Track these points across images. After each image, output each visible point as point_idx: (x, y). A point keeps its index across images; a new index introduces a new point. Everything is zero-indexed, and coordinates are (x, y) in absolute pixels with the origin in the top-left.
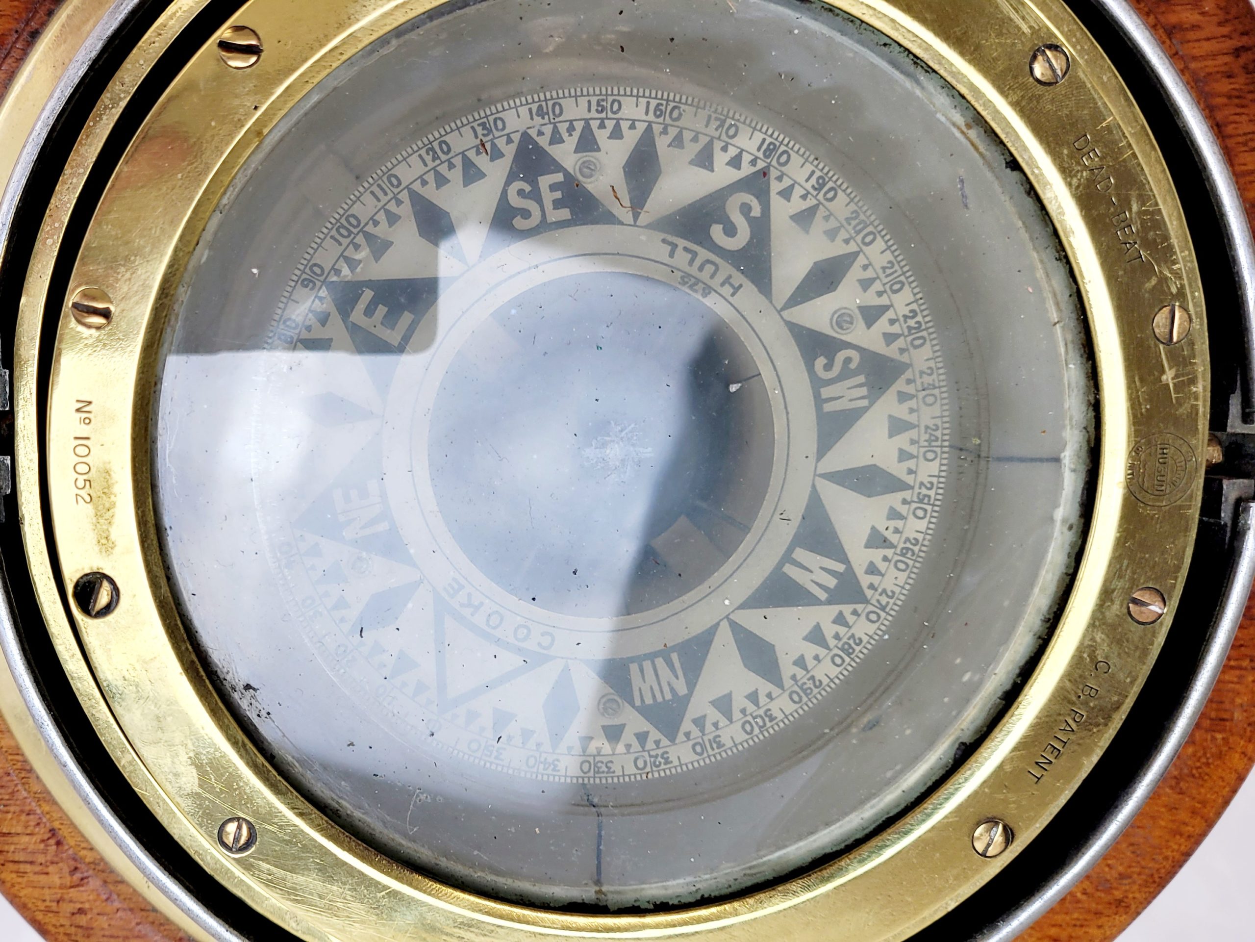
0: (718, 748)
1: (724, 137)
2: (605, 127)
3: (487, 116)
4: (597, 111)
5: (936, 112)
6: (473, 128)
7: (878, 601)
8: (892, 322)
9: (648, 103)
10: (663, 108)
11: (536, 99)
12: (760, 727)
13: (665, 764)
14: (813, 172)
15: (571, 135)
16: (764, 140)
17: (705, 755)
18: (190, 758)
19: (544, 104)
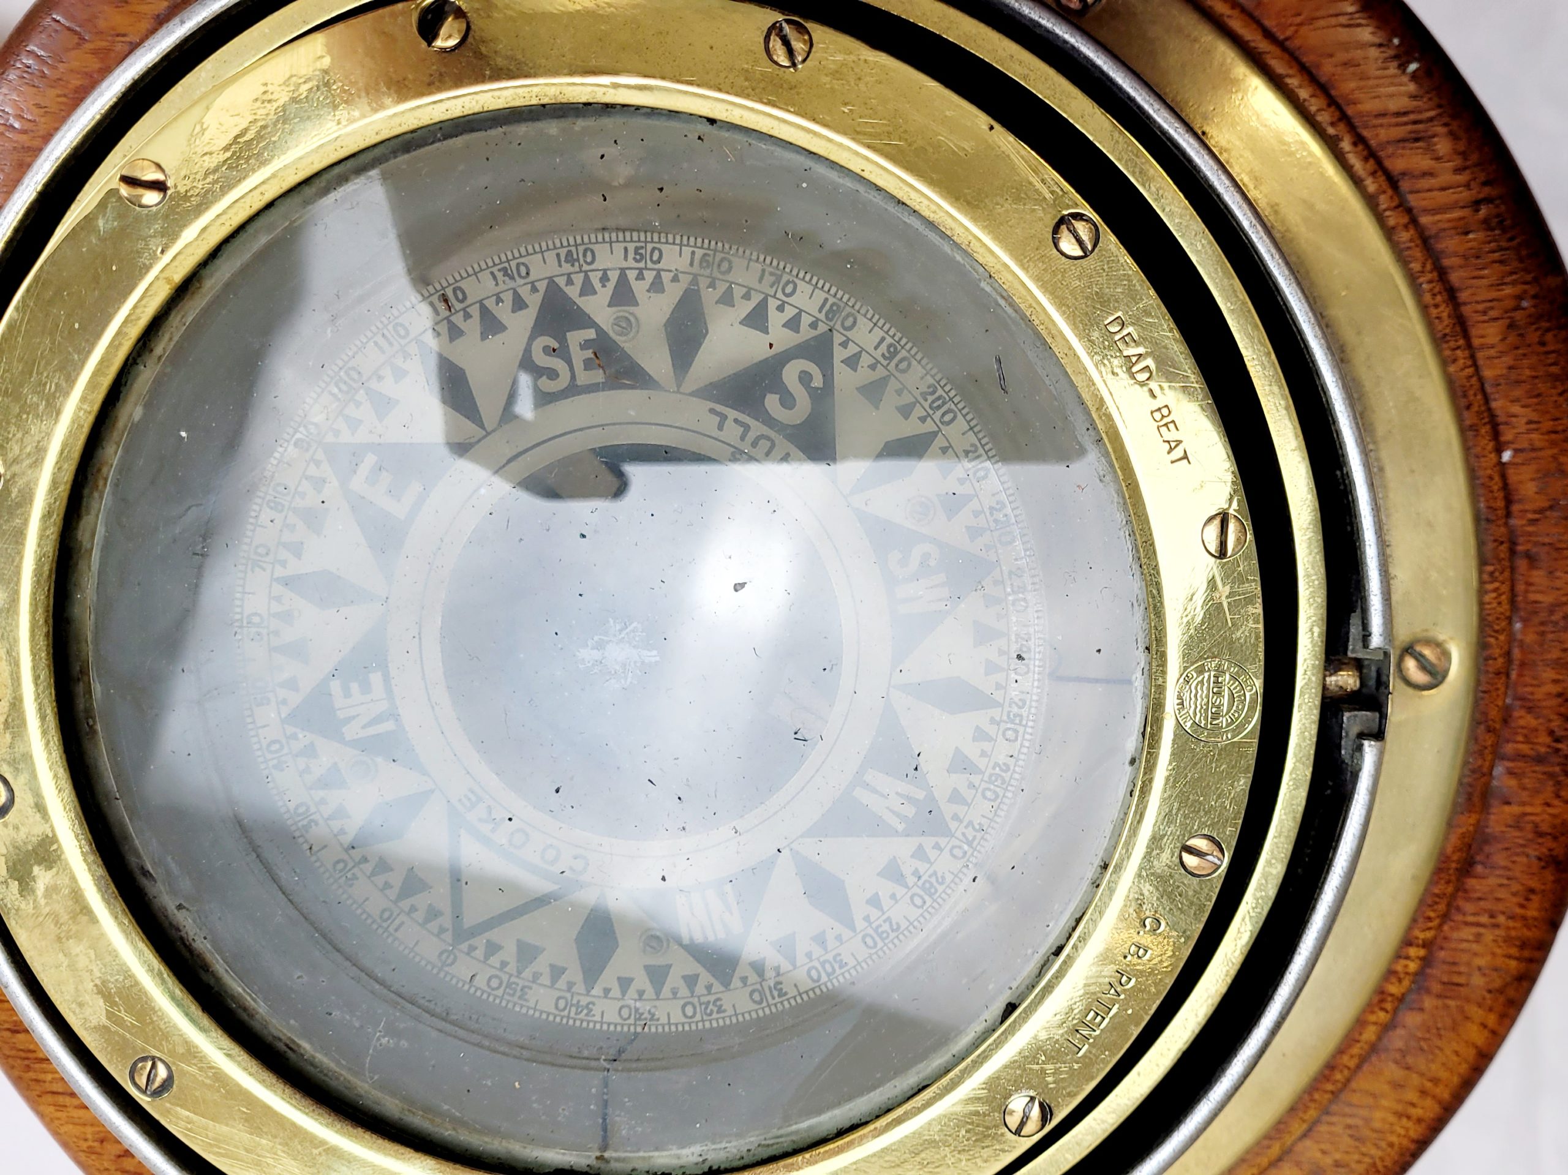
0: (779, 996)
1: (780, 295)
2: (643, 279)
3: (508, 261)
4: (634, 259)
5: (980, 280)
6: (492, 273)
7: (964, 834)
8: (976, 514)
9: (693, 253)
10: (710, 259)
11: (565, 243)
12: (828, 975)
13: (718, 1012)
14: (883, 339)
15: (604, 286)
16: (826, 300)
17: (764, 1004)
18: (96, 985)
19: (573, 249)
